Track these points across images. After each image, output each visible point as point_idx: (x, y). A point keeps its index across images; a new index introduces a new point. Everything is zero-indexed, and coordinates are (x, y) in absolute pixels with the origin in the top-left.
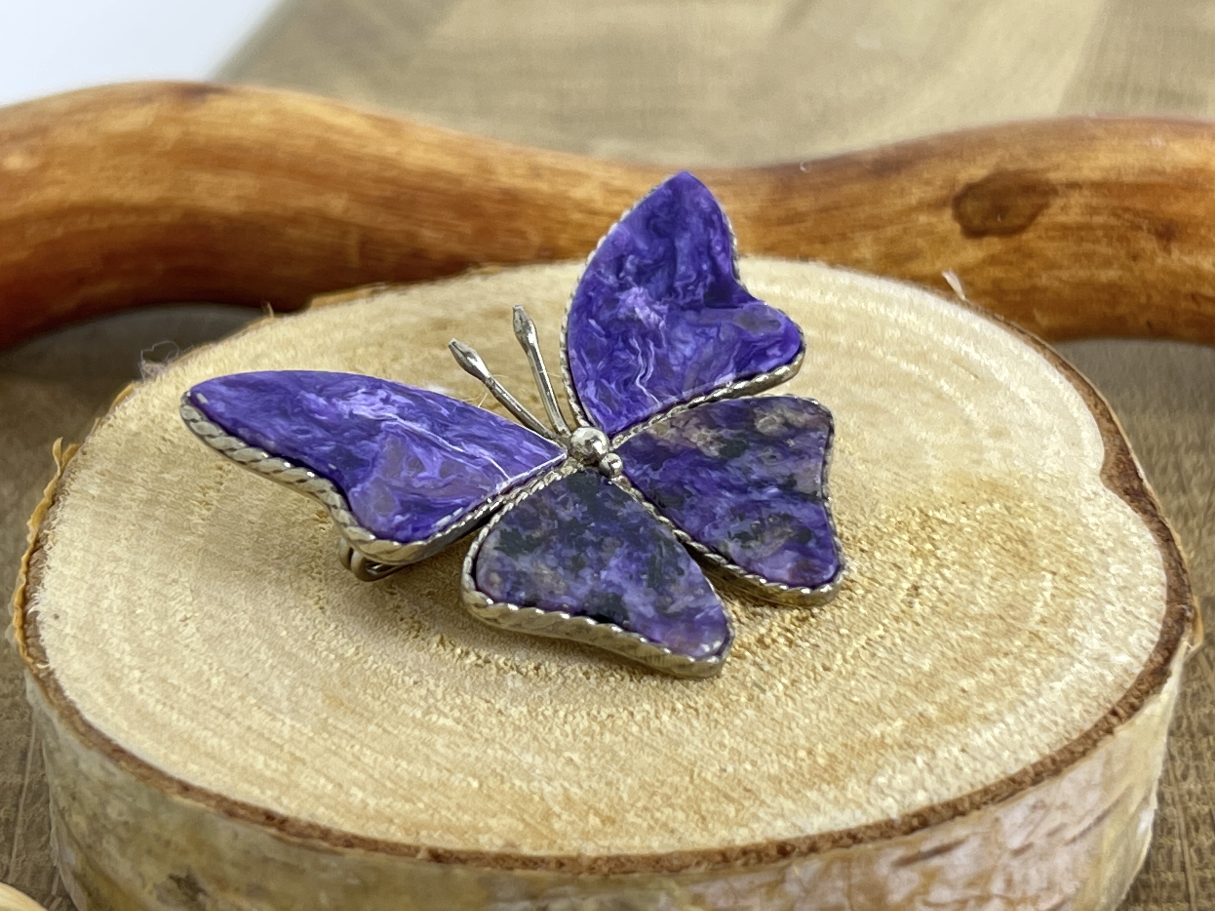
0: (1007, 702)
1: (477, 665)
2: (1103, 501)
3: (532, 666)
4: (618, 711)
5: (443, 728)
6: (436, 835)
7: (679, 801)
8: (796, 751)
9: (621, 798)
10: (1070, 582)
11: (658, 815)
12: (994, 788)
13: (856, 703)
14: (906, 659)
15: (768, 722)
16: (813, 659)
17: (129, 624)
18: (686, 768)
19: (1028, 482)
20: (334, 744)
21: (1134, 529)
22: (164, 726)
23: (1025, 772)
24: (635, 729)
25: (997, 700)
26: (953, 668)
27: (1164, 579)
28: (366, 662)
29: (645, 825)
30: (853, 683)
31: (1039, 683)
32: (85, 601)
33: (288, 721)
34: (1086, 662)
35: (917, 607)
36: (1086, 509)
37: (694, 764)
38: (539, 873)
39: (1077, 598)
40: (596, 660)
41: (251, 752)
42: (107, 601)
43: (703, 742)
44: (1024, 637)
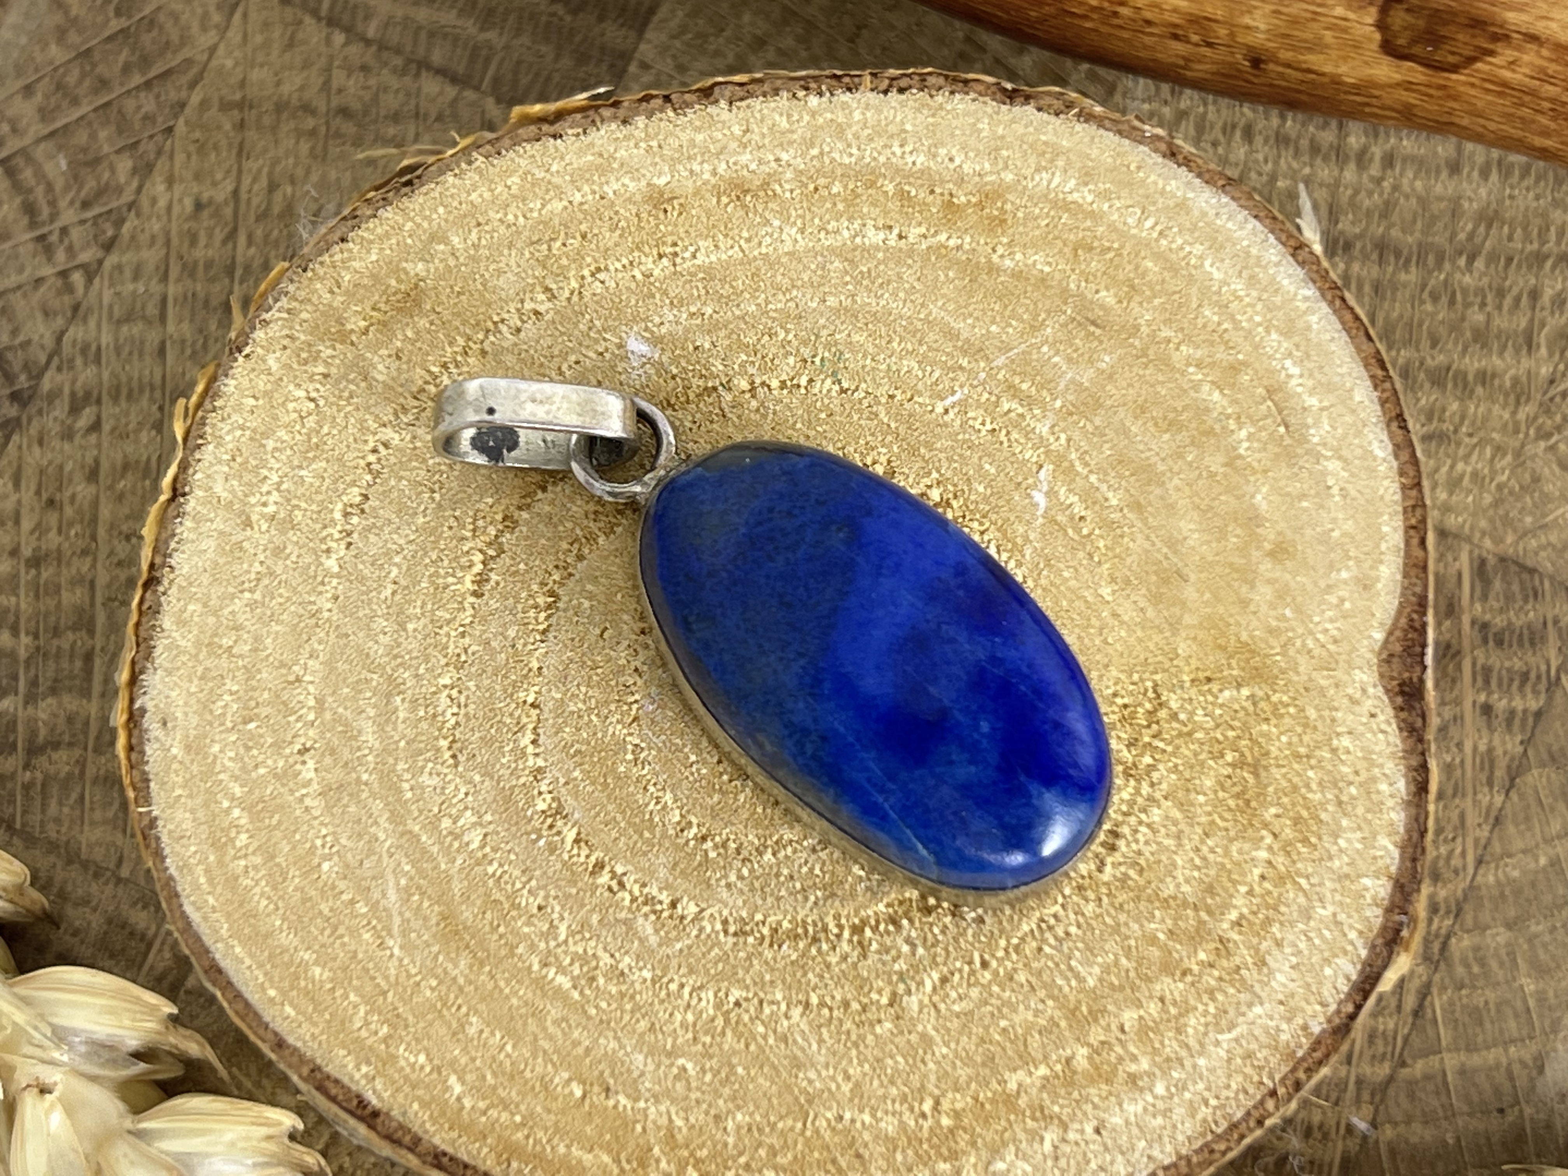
0: (1164, 1057)
1: (610, 889)
2: (1368, 705)
3: (667, 902)
4: (747, 998)
8: (922, 1101)
9: (726, 1145)
10: (1289, 855)
14: (1073, 963)
15: (902, 1044)
16: (973, 944)
17: (242, 750)
18: (801, 1108)
20: (440, 997)
21: (1390, 767)
22: (267, 936)
24: (761, 1029)
25: (1155, 1052)
26: (1120, 988)
27: (1393, 869)
28: (491, 863)
30: (1007, 994)
31: (1206, 1034)
32: (198, 699)
33: (396, 951)
34: (1267, 1005)
35: (1108, 869)
36: (1344, 719)
37: (810, 1102)
39: (1289, 886)
40: (740, 903)
41: (352, 997)
42: (221, 703)
43: (827, 1066)
44: (1212, 945)
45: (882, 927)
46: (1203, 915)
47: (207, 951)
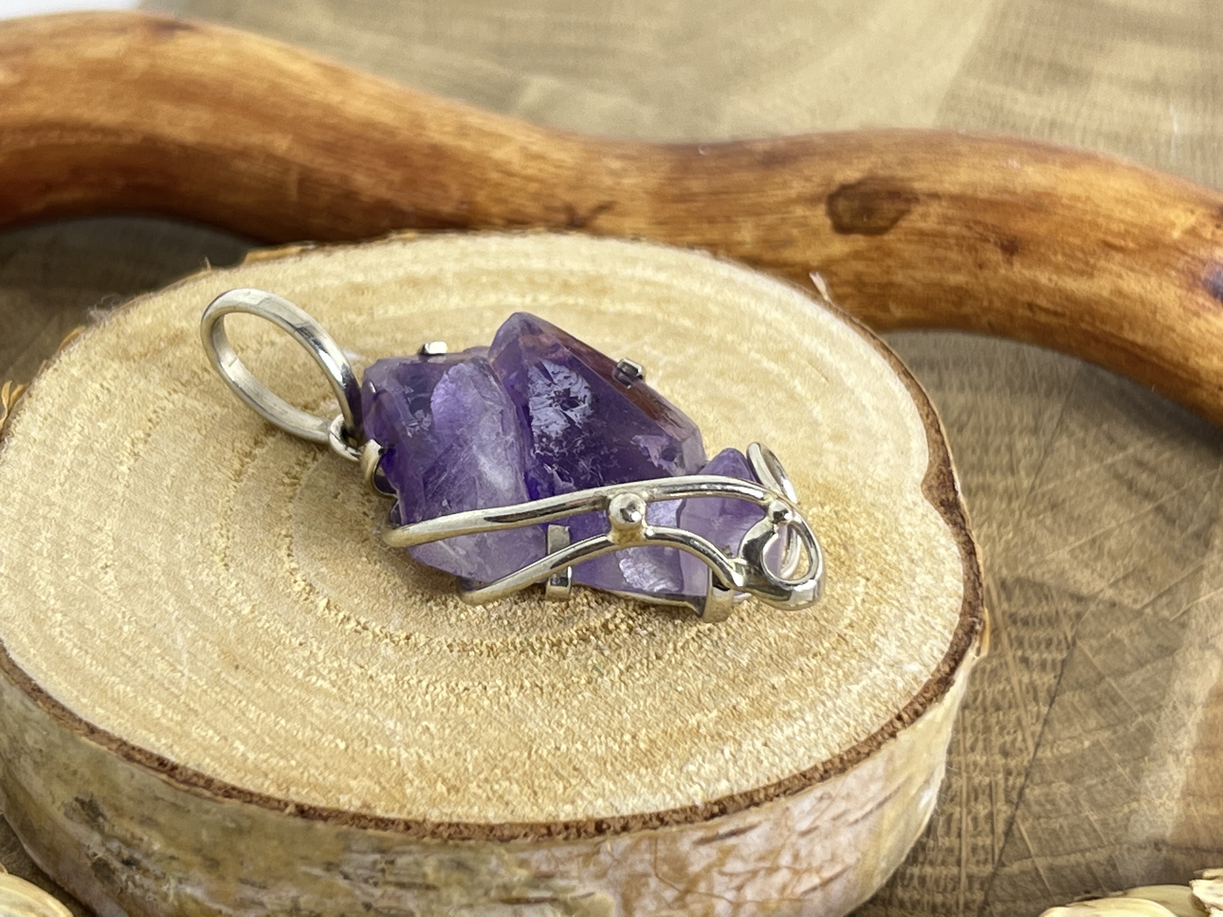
0: (809, 700)
1: (356, 631)
2: (920, 511)
3: (403, 636)
4: (473, 685)
5: (320, 689)
6: (304, 792)
7: (516, 775)
8: (622, 735)
9: (467, 769)
10: (881, 588)
11: (496, 787)
12: (786, 783)
13: (680, 693)
14: (728, 653)
15: (601, 704)
16: (648, 647)
17: (56, 568)
18: (526, 744)
19: (857, 488)
20: (224, 697)
21: (943, 541)
22: (78, 669)
23: (815, 768)
24: (486, 703)
25: (801, 698)
26: (768, 665)
27: (961, 592)
28: (259, 621)
29: (484, 796)
30: (680, 672)
31: (839, 686)
32: (20, 543)
33: (186, 673)
34: (883, 668)
36: (905, 518)
37: (533, 741)
38: (388, 834)
39: (884, 604)
40: (460, 633)
41: (151, 700)
42: (39, 544)
43: (543, 720)
44: (833, 640)
45: (575, 642)
46: (823, 622)
47: (30, 680)
